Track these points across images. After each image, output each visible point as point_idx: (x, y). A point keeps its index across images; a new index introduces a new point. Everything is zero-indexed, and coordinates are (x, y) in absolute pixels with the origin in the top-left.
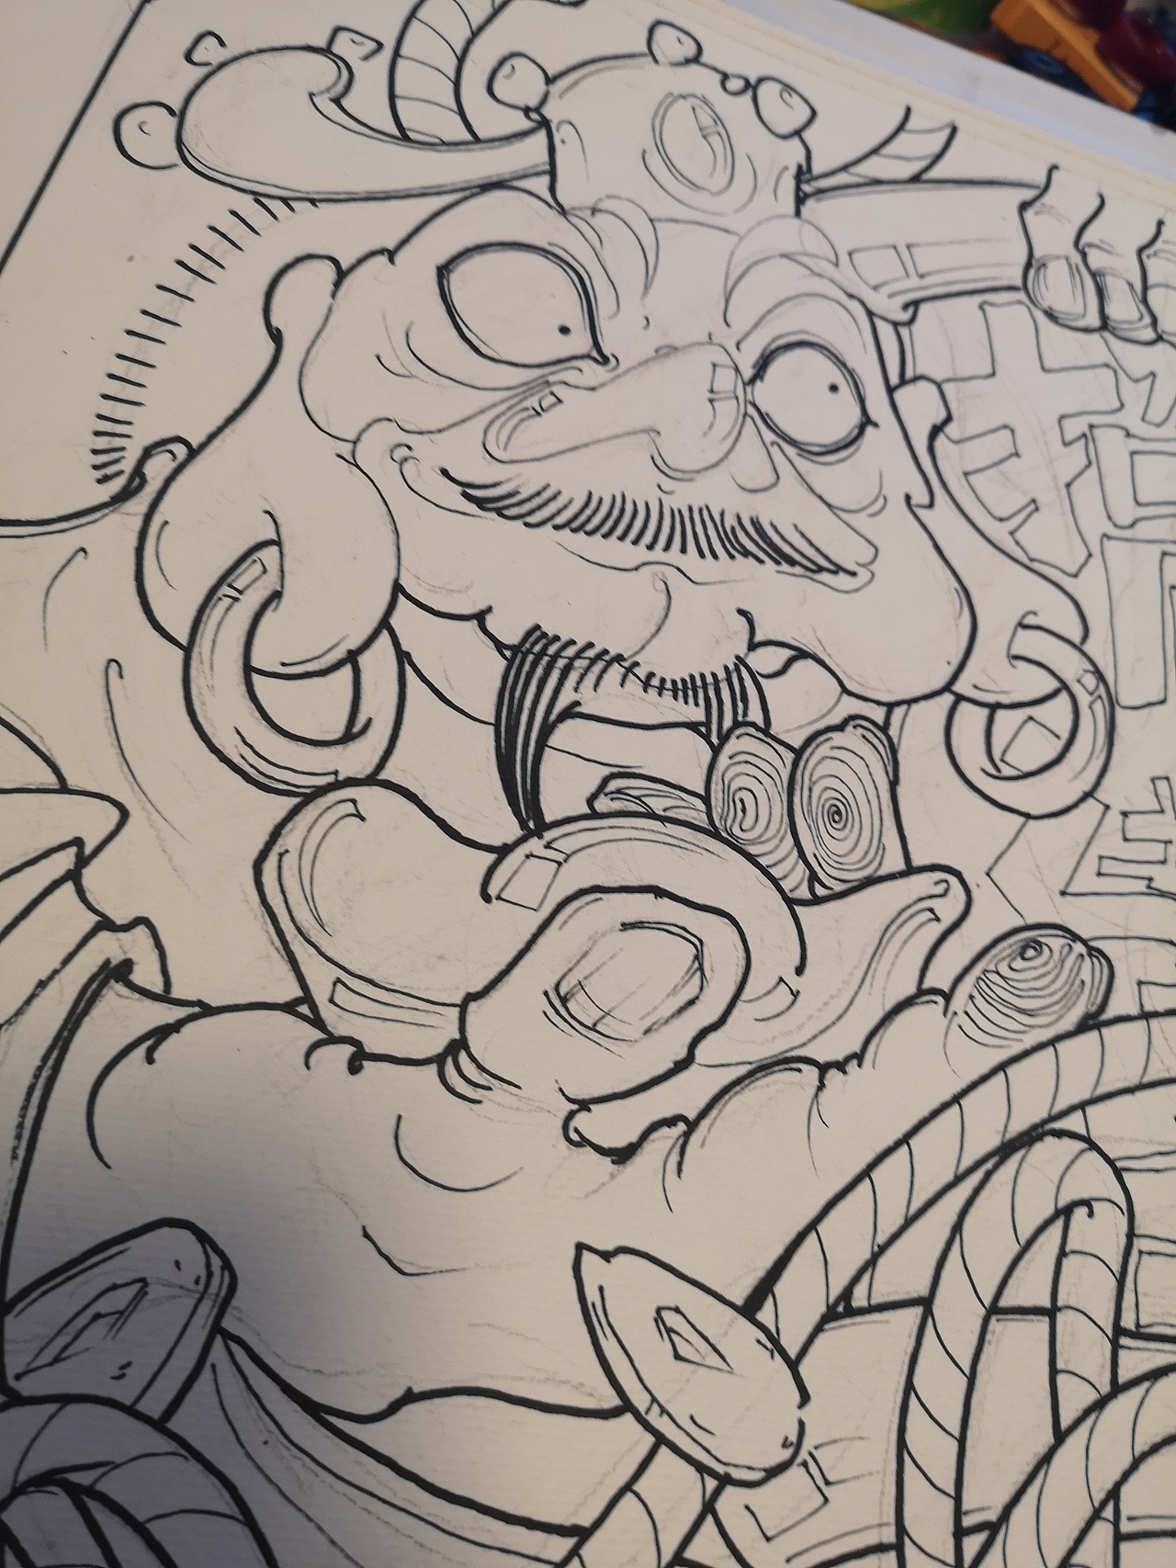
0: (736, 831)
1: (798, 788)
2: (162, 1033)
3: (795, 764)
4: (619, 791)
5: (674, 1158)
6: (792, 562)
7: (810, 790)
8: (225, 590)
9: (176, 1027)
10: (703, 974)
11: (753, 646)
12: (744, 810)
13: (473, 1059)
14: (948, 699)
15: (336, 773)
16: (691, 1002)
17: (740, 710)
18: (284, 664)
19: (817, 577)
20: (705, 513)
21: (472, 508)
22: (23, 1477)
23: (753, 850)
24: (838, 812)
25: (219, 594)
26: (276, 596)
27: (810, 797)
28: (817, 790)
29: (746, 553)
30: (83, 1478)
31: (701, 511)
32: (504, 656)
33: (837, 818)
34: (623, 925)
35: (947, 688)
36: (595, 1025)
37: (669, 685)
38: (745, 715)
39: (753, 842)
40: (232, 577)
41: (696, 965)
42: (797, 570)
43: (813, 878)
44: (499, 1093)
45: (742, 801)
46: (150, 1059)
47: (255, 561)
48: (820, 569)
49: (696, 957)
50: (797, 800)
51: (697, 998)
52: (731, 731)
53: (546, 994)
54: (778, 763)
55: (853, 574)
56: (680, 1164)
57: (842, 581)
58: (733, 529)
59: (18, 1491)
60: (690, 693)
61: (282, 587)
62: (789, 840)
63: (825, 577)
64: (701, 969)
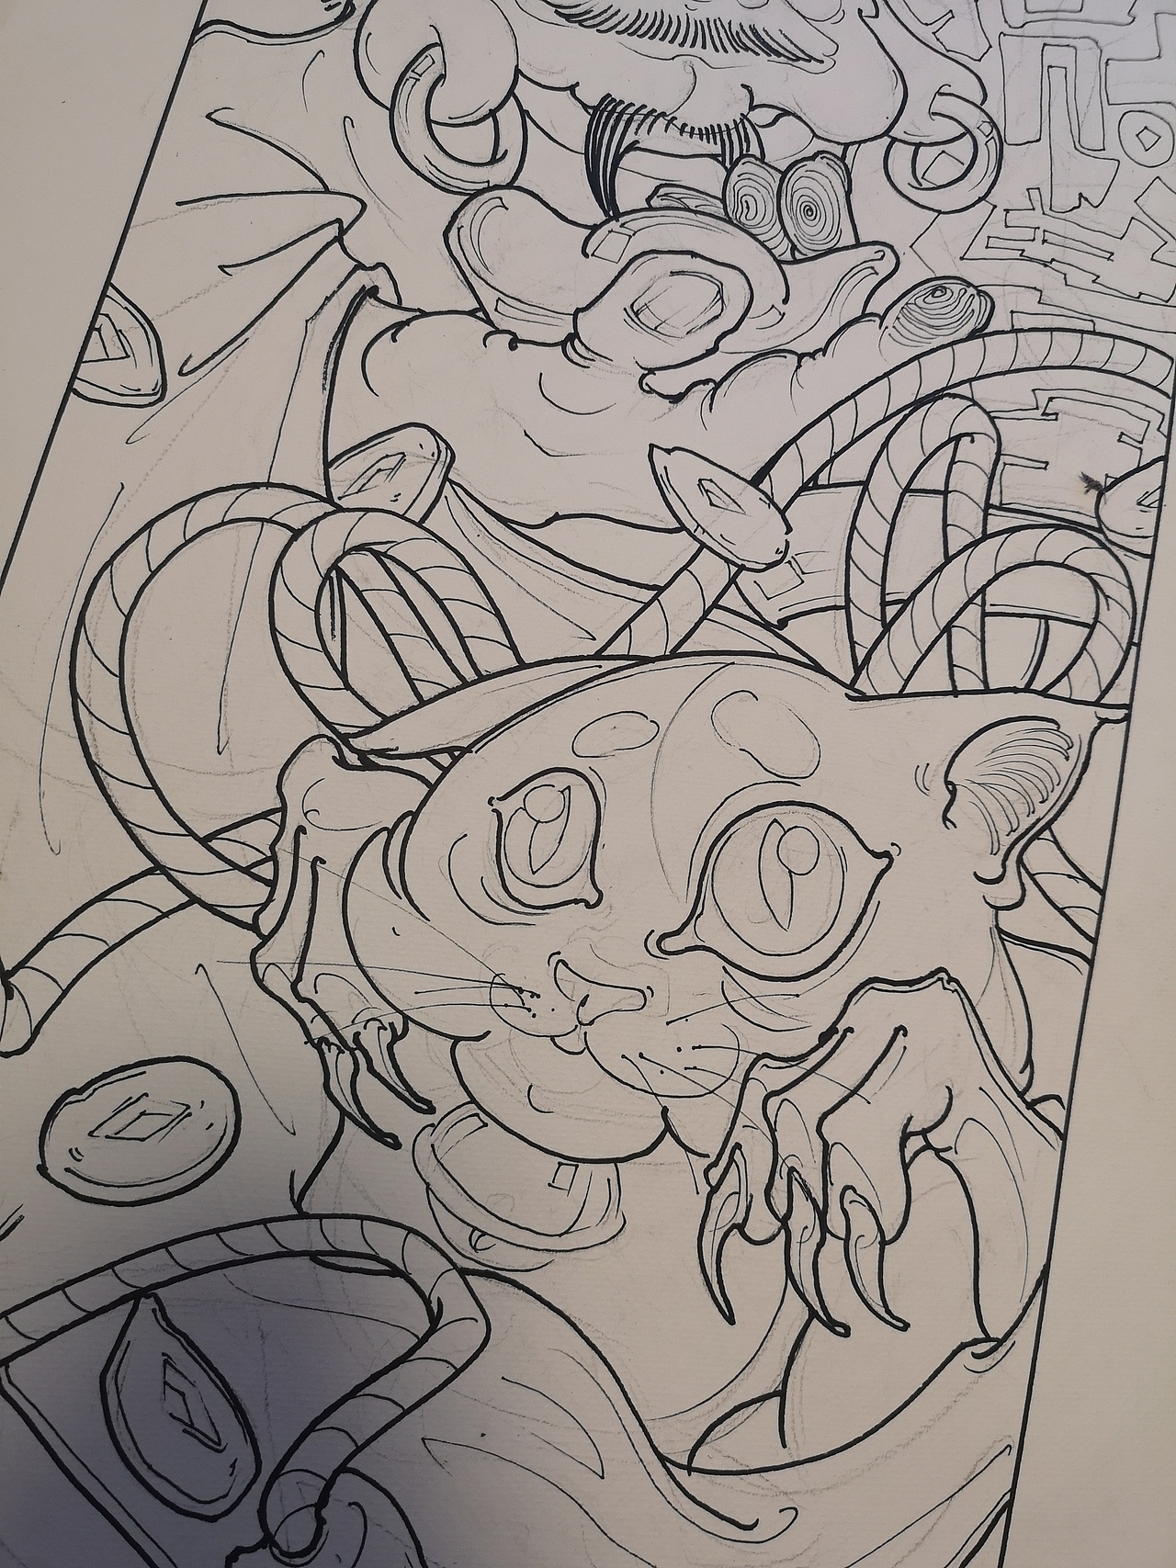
0: (743, 219)
1: (784, 195)
2: (399, 326)
3: (782, 181)
4: (666, 195)
5: (708, 401)
6: (779, 54)
7: (792, 197)
8: (410, 74)
9: (407, 322)
10: (723, 302)
11: (752, 108)
12: (748, 207)
13: (583, 344)
14: (887, 140)
15: (488, 182)
16: (716, 317)
17: (745, 148)
18: (450, 118)
19: (795, 64)
20: (718, 22)
21: (562, 21)
22: (347, 547)
23: (754, 231)
24: (811, 209)
25: (407, 76)
26: (442, 77)
27: (792, 200)
28: (796, 196)
29: (747, 49)
30: (382, 548)
31: (715, 20)
32: (589, 113)
33: (810, 213)
34: (671, 272)
35: (886, 133)
36: (656, 328)
37: (696, 131)
38: (748, 150)
39: (754, 227)
40: (414, 67)
41: (719, 296)
42: (782, 59)
43: (794, 248)
44: (599, 362)
45: (746, 202)
46: (394, 340)
47: (427, 56)
48: (798, 59)
49: (718, 292)
50: (783, 202)
51: (720, 315)
52: (739, 160)
53: (625, 309)
54: (770, 180)
55: (822, 62)
56: (711, 405)
57: (813, 66)
58: (737, 33)
59: (346, 553)
60: (711, 136)
61: (445, 71)
62: (778, 226)
63: (801, 63)
64: (722, 298)
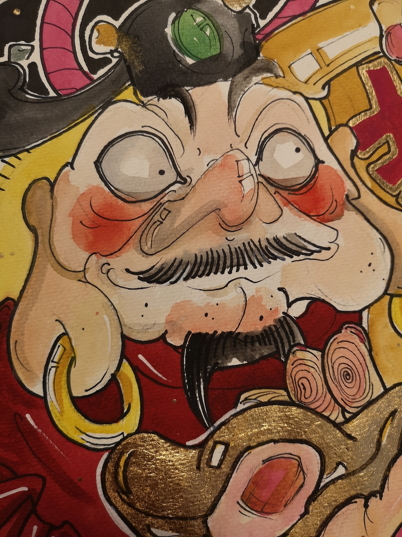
0: (303, 399)
1: (327, 368)
3: (323, 357)
4: (246, 399)
7: (333, 368)
8: (51, 364)
10: (304, 472)
11: (289, 305)
12: (304, 388)
14: (387, 298)
16: (302, 486)
17: (291, 339)
18: (86, 391)
23: (313, 406)
24: (348, 374)
25: (49, 367)
26: (73, 359)
27: (333, 371)
28: (336, 366)
32: (179, 352)
33: (348, 377)
34: (263, 461)
35: (385, 293)
36: (262, 510)
37: (256, 339)
38: (294, 341)
39: (312, 403)
41: (300, 469)
42: (302, 257)
45: (302, 384)
47: (59, 346)
48: (313, 252)
49: (299, 465)
50: (328, 375)
51: (304, 483)
52: (289, 351)
53: (238, 503)
54: (314, 359)
55: (329, 249)
57: (324, 254)
58: (266, 247)
60: (266, 339)
61: (74, 354)
64: (302, 470)
